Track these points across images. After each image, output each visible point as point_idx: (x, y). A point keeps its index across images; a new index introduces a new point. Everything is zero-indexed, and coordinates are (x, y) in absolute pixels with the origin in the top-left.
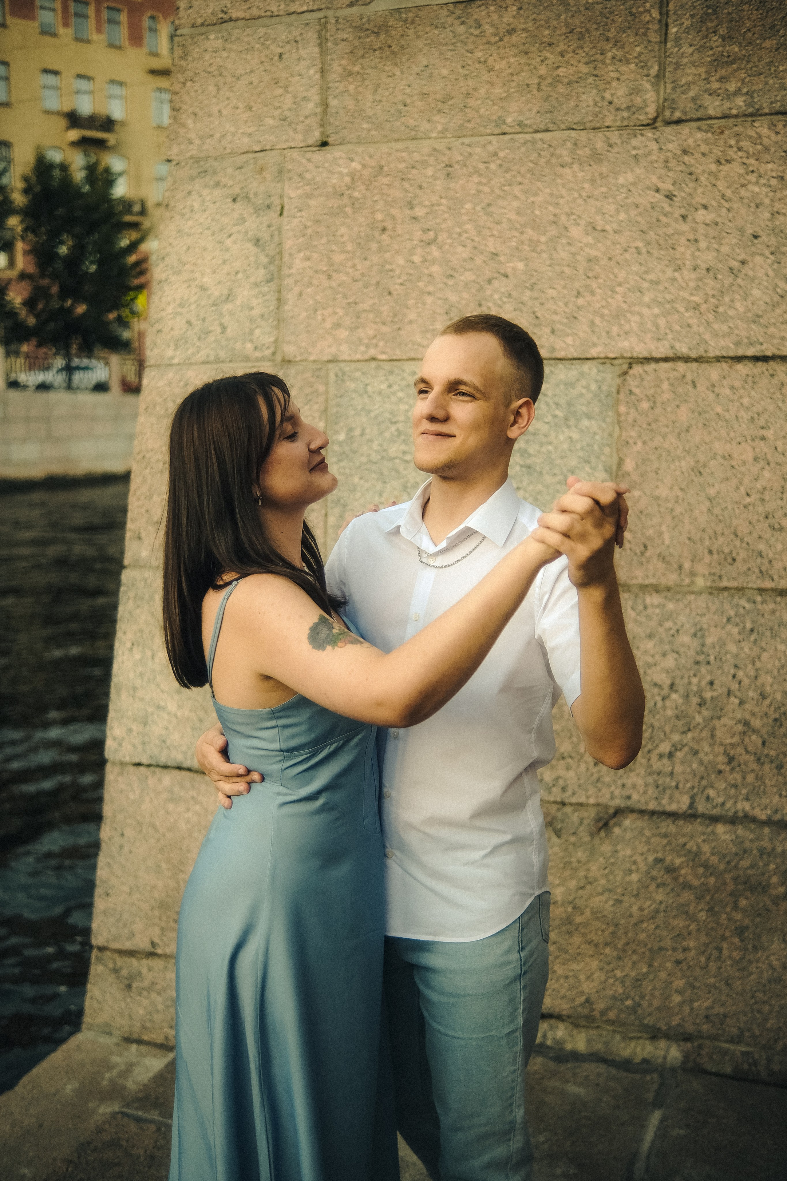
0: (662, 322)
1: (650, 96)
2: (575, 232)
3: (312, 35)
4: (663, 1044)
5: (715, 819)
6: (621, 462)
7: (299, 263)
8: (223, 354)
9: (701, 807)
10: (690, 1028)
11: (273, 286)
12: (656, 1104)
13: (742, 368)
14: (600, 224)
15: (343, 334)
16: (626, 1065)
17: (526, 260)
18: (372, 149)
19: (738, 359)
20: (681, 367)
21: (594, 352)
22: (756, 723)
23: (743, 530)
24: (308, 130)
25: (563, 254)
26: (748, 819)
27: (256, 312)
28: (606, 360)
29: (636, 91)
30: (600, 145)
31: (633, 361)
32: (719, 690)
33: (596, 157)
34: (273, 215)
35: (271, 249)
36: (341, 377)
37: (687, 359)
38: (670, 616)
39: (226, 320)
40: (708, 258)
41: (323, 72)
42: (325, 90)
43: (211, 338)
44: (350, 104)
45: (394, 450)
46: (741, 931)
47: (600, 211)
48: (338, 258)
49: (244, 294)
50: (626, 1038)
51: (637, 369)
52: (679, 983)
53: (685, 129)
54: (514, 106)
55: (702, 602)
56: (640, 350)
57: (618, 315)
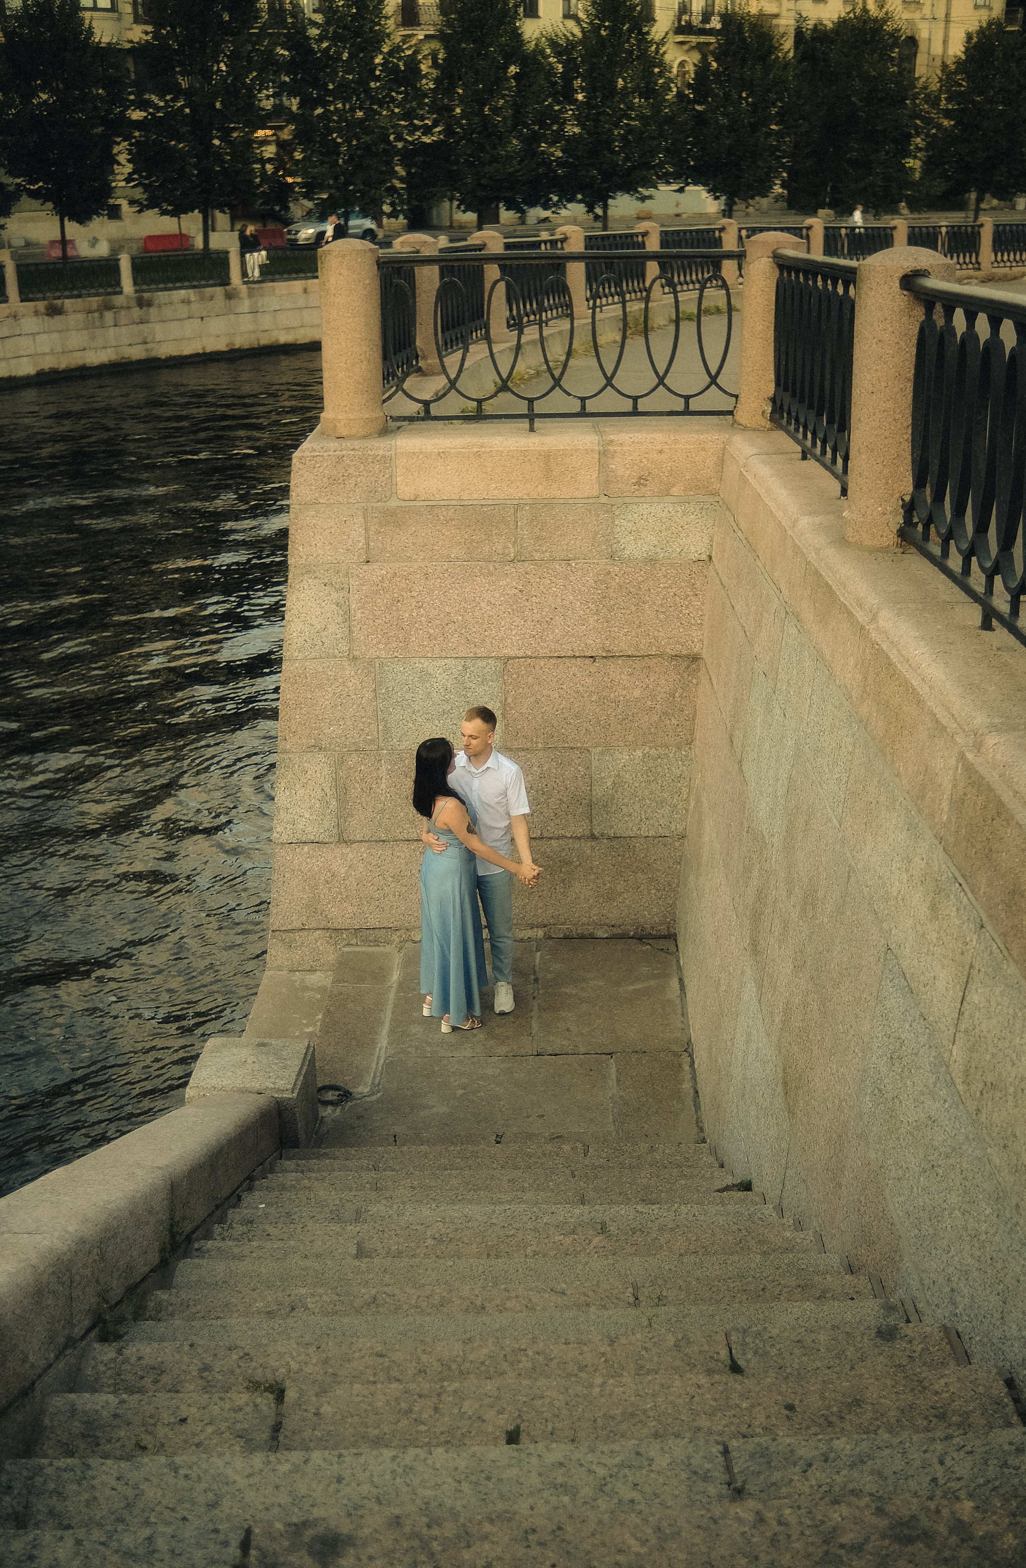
0: (520, 642)
1: (512, 550)
2: (483, 605)
3: (360, 513)
4: (535, 930)
5: (551, 838)
6: (506, 699)
7: (359, 615)
8: (323, 655)
9: (545, 835)
10: (546, 922)
11: (347, 624)
12: (538, 950)
13: (553, 661)
14: (493, 602)
15: (381, 646)
16: (522, 940)
17: (463, 616)
18: (391, 565)
19: (551, 657)
20: (529, 660)
21: (493, 654)
22: (565, 799)
23: (556, 725)
24: (360, 555)
25: (477, 614)
26: (564, 837)
27: (339, 636)
28: (497, 658)
29: (505, 547)
30: (491, 568)
31: (510, 658)
32: (550, 788)
33: (490, 574)
34: (344, 593)
35: (345, 608)
36: (382, 665)
37: (531, 657)
38: (528, 760)
39: (324, 640)
40: (537, 617)
41: (366, 530)
42: (367, 539)
43: (317, 647)
44: (380, 546)
45: (407, 697)
46: (563, 880)
47: (492, 596)
48: (378, 613)
49: (332, 628)
50: (521, 930)
51: (511, 662)
52: (540, 905)
53: (526, 564)
54: (454, 551)
55: (541, 754)
56: (512, 654)
57: (502, 639)
